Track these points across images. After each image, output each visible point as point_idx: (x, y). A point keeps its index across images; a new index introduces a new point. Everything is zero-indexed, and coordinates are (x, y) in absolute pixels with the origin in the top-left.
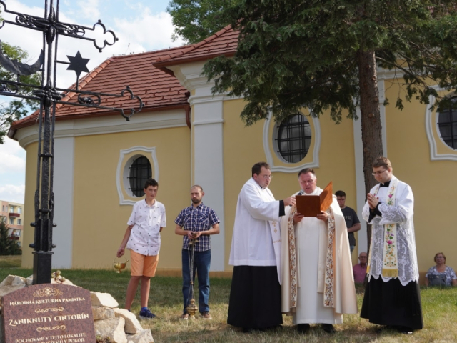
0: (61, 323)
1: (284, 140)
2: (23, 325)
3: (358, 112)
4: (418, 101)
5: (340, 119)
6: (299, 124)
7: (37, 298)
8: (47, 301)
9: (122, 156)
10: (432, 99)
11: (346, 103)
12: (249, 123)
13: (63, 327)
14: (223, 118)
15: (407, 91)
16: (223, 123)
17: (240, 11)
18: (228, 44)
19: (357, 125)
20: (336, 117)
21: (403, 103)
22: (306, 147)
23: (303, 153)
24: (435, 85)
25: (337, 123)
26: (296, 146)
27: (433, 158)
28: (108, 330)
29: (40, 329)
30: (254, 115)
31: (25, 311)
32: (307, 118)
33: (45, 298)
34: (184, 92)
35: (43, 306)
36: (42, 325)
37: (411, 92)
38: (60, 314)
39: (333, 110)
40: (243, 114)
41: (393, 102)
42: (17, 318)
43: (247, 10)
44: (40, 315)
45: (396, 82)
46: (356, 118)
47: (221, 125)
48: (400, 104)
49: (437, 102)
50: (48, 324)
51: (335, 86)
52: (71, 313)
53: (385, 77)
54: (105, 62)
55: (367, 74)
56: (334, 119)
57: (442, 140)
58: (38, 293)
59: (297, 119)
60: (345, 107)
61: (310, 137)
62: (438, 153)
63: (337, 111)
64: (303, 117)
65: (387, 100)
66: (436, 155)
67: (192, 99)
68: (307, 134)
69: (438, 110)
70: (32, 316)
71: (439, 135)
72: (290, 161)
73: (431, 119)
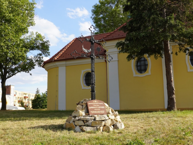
0: (99, 108)
1: (139, 66)
2: (92, 108)
3: (164, 56)
4: (182, 52)
5: (157, 58)
6: (143, 60)
7: (94, 103)
8: (96, 104)
9: (82, 73)
10: (187, 52)
11: (159, 53)
12: (129, 60)
13: (99, 109)
14: (118, 59)
15: (179, 49)
16: (118, 61)
17: (127, 27)
18: (119, 34)
19: (163, 60)
20: (156, 58)
21: (177, 53)
22: (146, 68)
23: (145, 70)
24: (188, 47)
25: (156, 59)
26: (143, 68)
27: (188, 71)
28: (108, 111)
29: (95, 109)
30: (130, 58)
31: (92, 105)
32: (146, 58)
33: (95, 103)
34: (103, 50)
35: (95, 105)
36: (95, 108)
37: (180, 50)
38: (98, 106)
39: (155, 55)
40: (127, 58)
41: (174, 53)
42: (90, 107)
43: (129, 27)
44: (95, 106)
45: (175, 47)
46: (163, 58)
47: (117, 61)
48: (176, 54)
49: (188, 53)
50: (96, 108)
51: (156, 48)
52: (101, 106)
53: (172, 45)
54: (73, 40)
55: (166, 45)
56: (155, 58)
57: (191, 65)
58: (94, 102)
59: (143, 59)
60: (159, 54)
61: (147, 65)
62: (190, 69)
63: (156, 55)
64: (145, 58)
65: (172, 52)
66: (190, 70)
67: (107, 53)
68: (146, 64)
69: (189, 55)
70: (93, 106)
71: (190, 63)
72: (141, 73)
73: (188, 58)
